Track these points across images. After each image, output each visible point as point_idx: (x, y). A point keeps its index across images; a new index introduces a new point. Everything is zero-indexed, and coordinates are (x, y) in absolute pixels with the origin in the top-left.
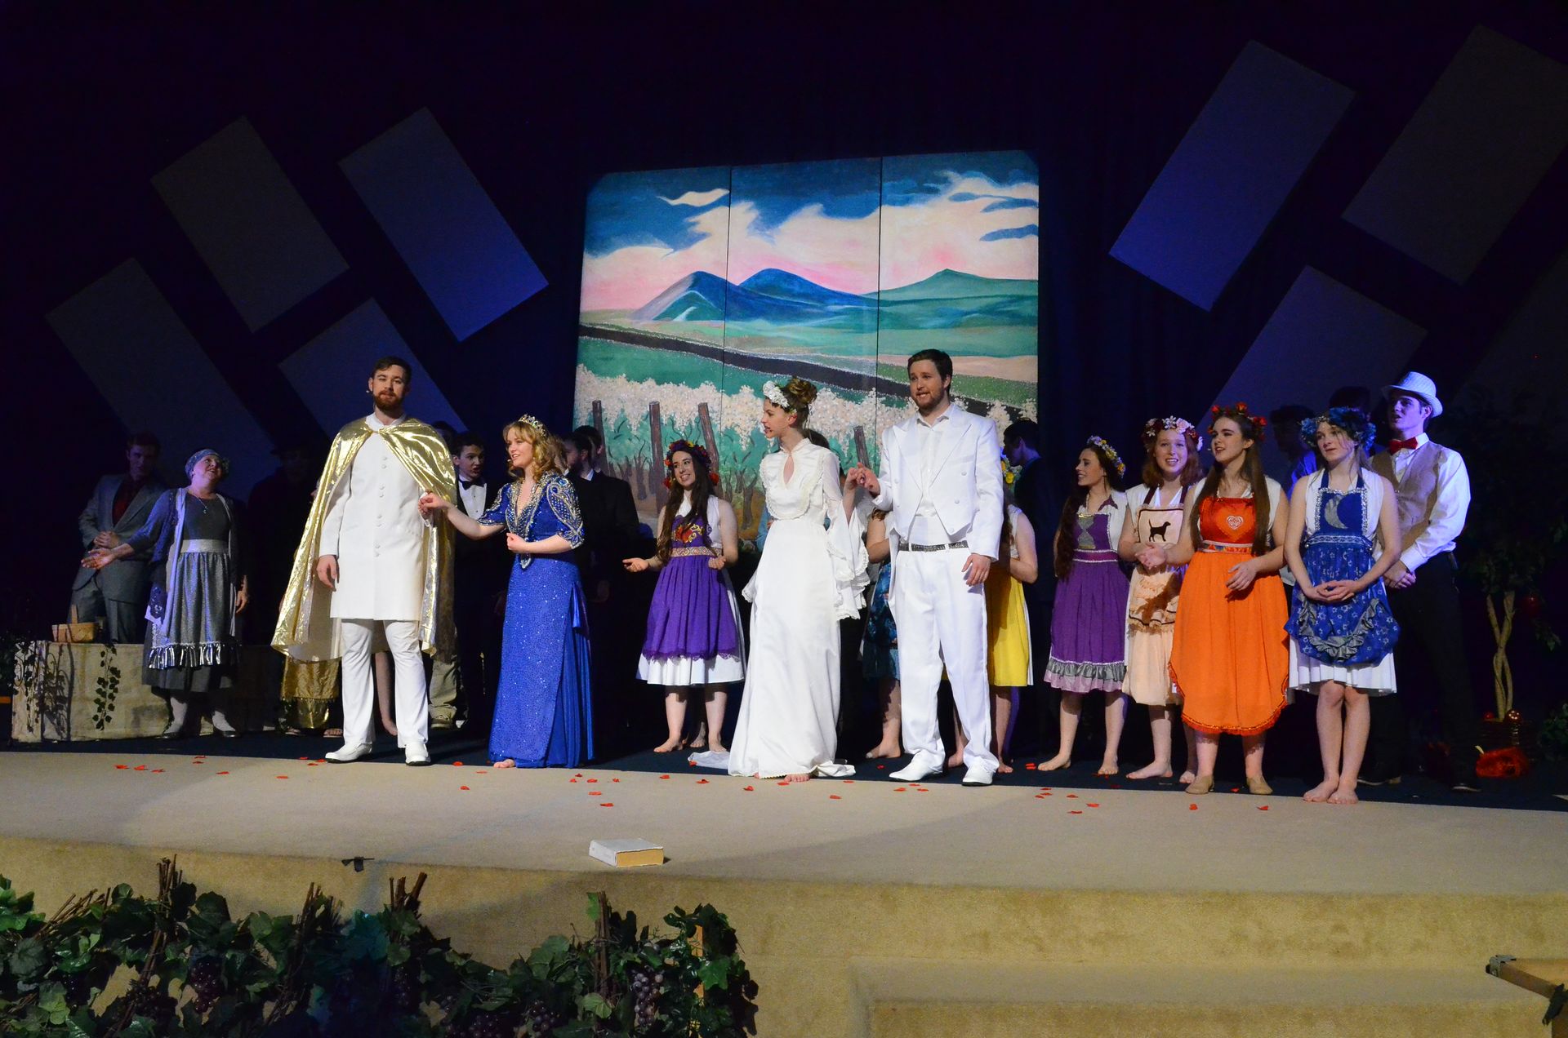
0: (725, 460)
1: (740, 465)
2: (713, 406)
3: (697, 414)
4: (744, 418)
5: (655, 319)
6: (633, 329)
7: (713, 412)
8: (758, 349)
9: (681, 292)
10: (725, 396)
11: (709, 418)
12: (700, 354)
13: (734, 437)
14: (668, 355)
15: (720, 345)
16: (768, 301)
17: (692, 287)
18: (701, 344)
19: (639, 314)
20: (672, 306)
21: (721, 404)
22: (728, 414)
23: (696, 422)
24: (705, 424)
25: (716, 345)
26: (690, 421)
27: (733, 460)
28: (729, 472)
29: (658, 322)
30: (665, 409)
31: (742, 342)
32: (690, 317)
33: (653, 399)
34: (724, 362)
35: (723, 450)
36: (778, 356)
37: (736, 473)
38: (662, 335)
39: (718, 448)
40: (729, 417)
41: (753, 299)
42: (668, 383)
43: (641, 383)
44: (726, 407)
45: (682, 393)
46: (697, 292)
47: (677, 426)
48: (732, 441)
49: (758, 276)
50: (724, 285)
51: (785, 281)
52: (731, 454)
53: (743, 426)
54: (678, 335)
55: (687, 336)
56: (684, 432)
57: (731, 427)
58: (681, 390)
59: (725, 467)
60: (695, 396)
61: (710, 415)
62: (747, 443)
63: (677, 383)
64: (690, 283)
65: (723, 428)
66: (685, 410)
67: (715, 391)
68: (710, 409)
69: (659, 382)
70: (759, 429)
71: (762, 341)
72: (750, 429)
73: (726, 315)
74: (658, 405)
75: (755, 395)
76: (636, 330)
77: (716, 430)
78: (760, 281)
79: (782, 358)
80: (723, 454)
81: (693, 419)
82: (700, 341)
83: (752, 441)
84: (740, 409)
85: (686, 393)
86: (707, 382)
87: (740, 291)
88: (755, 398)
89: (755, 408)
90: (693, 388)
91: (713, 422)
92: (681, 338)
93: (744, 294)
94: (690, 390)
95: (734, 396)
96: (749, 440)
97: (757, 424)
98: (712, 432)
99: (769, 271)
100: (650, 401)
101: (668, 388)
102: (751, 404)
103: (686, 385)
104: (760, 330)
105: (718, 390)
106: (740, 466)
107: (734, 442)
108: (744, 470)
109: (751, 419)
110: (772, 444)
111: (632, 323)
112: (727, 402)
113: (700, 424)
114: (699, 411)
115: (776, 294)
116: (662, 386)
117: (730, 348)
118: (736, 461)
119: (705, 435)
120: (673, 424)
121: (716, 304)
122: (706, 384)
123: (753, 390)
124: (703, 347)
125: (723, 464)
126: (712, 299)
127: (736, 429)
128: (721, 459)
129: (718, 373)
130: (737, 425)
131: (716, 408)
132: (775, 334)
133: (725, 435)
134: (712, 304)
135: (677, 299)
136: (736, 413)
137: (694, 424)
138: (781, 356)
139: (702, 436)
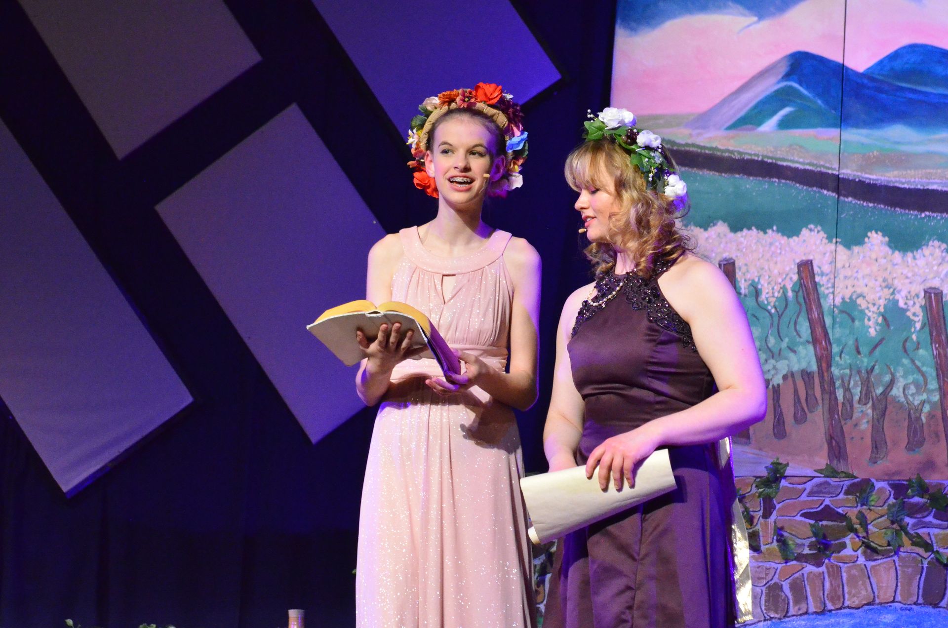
0: (841, 352)
1: (865, 360)
2: (821, 265)
3: (795, 277)
4: (871, 284)
5: (730, 128)
6: (693, 145)
7: (822, 274)
8: (896, 173)
9: (770, 85)
10: (841, 248)
11: (815, 285)
12: (800, 183)
13: (855, 314)
14: (750, 184)
15: (832, 167)
16: (912, 96)
17: (787, 76)
18: (801, 167)
19: (702, 120)
20: (756, 107)
21: (834, 261)
22: (846, 277)
23: (793, 291)
24: (808, 294)
25: (828, 168)
26: (784, 288)
27: (854, 352)
28: (847, 371)
29: (732, 133)
30: (744, 269)
31: (869, 162)
32: (785, 124)
33: (726, 255)
34: (839, 194)
35: (837, 335)
36: (928, 184)
37: (859, 372)
38: (739, 153)
39: (830, 331)
40: (849, 283)
41: (886, 92)
42: (749, 229)
43: (706, 229)
44: (844, 267)
45: (771, 244)
46: (796, 85)
47: (763, 297)
48: (853, 320)
49: (895, 56)
50: (840, 71)
51: (939, 62)
52: (851, 342)
53: (871, 297)
54: (765, 153)
55: (779, 154)
56: (775, 307)
57: (851, 298)
58: (769, 240)
59: (842, 362)
60: (792, 250)
61: (817, 279)
62: (877, 324)
63: (763, 227)
64: (783, 69)
65: (838, 301)
66: (776, 271)
67: (826, 241)
68: (816, 269)
69: (735, 227)
70: (898, 301)
71: (901, 160)
72: (882, 302)
73: (843, 120)
74: (733, 263)
75: (890, 247)
76: (698, 146)
77: (826, 304)
78: (898, 65)
79: (935, 187)
80: (838, 341)
81: (789, 286)
82: (799, 161)
83: (885, 319)
84: (867, 271)
85: (777, 244)
86: (812, 226)
87: (866, 81)
88: (890, 251)
89: (889, 267)
90: (789, 237)
91: (822, 290)
92: (769, 157)
93: (871, 84)
94: (784, 240)
95: (856, 249)
96: (880, 320)
97: (893, 293)
98: (820, 306)
99: (913, 48)
100: (719, 258)
101: (749, 237)
102: (883, 261)
103: (778, 231)
104: (898, 143)
105: (829, 238)
106: (865, 362)
107: (857, 323)
108: (873, 368)
109: (884, 284)
110: (918, 326)
111: (691, 136)
112: (845, 257)
113: (801, 293)
114: (799, 273)
115: (926, 84)
116: (739, 234)
117: (849, 172)
118: (859, 352)
119: (809, 311)
120: (757, 293)
121: (826, 102)
122: (811, 230)
123: (887, 239)
124: (805, 171)
125: (837, 358)
126: (820, 95)
127: (859, 301)
128: (835, 349)
129: (831, 212)
130: (861, 295)
131: (826, 268)
132: (921, 149)
133: (842, 312)
134: (819, 102)
135: (768, 93)
136: (860, 275)
137: (790, 294)
138: (933, 183)
139: (804, 314)
